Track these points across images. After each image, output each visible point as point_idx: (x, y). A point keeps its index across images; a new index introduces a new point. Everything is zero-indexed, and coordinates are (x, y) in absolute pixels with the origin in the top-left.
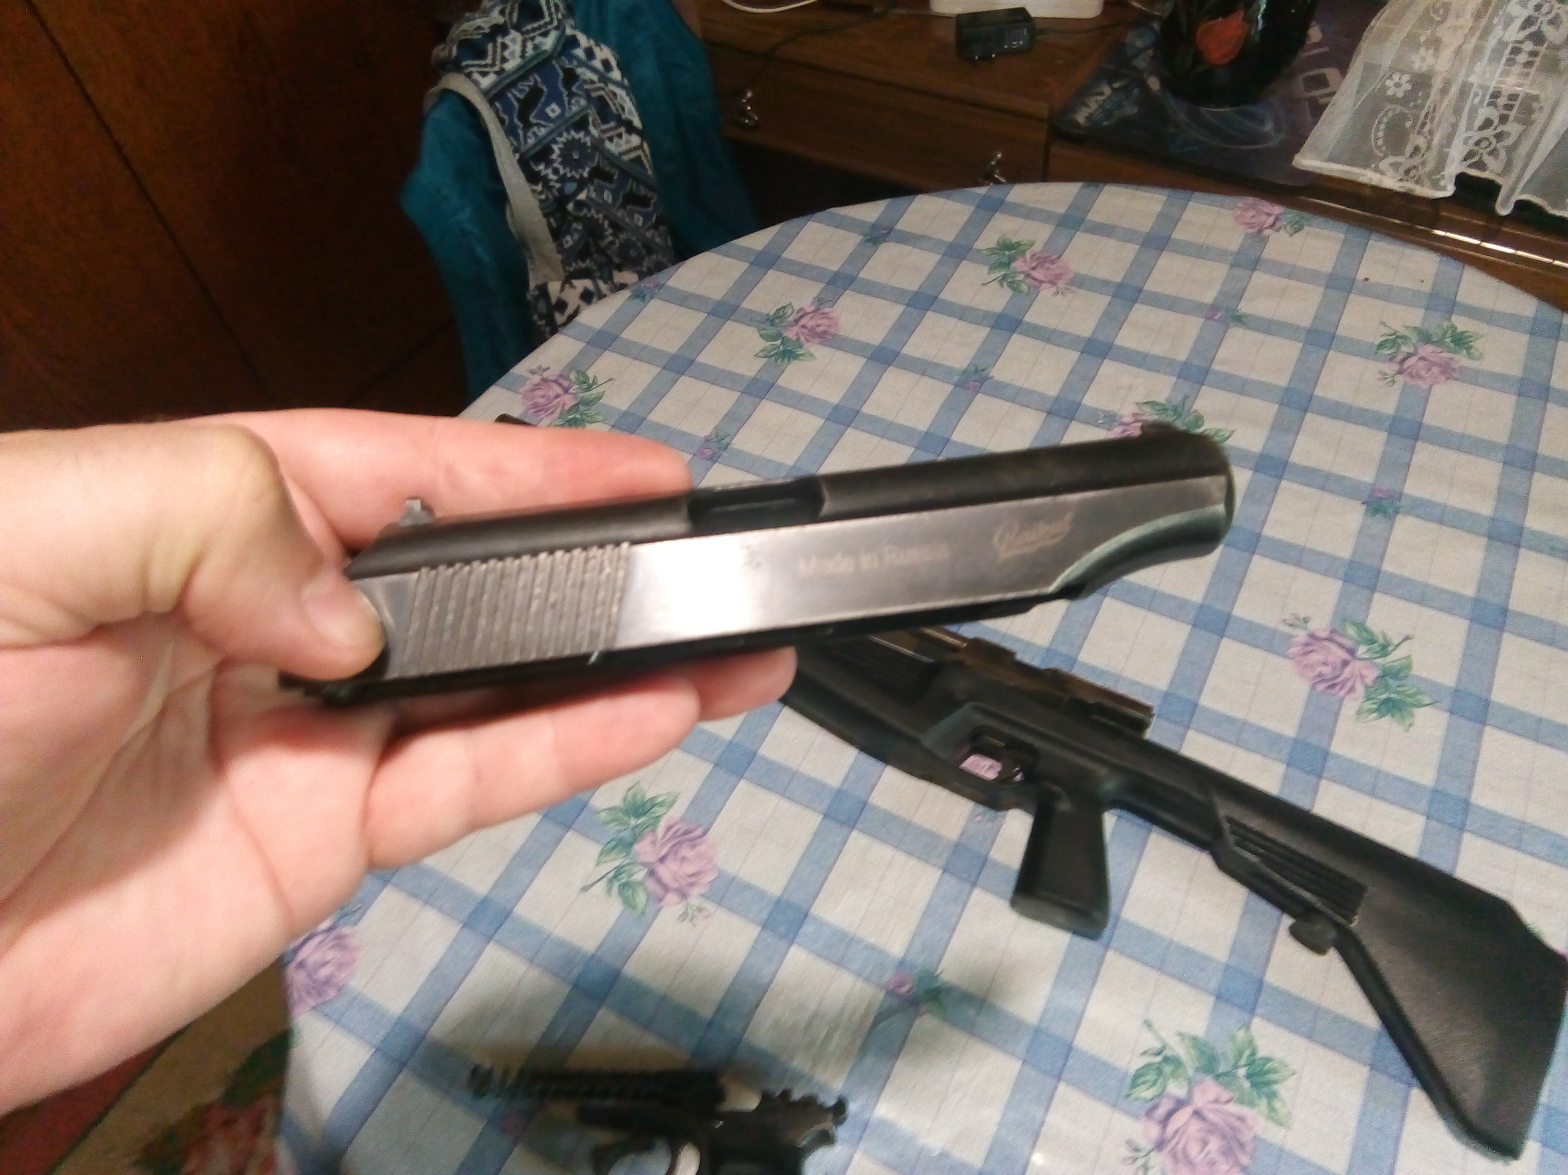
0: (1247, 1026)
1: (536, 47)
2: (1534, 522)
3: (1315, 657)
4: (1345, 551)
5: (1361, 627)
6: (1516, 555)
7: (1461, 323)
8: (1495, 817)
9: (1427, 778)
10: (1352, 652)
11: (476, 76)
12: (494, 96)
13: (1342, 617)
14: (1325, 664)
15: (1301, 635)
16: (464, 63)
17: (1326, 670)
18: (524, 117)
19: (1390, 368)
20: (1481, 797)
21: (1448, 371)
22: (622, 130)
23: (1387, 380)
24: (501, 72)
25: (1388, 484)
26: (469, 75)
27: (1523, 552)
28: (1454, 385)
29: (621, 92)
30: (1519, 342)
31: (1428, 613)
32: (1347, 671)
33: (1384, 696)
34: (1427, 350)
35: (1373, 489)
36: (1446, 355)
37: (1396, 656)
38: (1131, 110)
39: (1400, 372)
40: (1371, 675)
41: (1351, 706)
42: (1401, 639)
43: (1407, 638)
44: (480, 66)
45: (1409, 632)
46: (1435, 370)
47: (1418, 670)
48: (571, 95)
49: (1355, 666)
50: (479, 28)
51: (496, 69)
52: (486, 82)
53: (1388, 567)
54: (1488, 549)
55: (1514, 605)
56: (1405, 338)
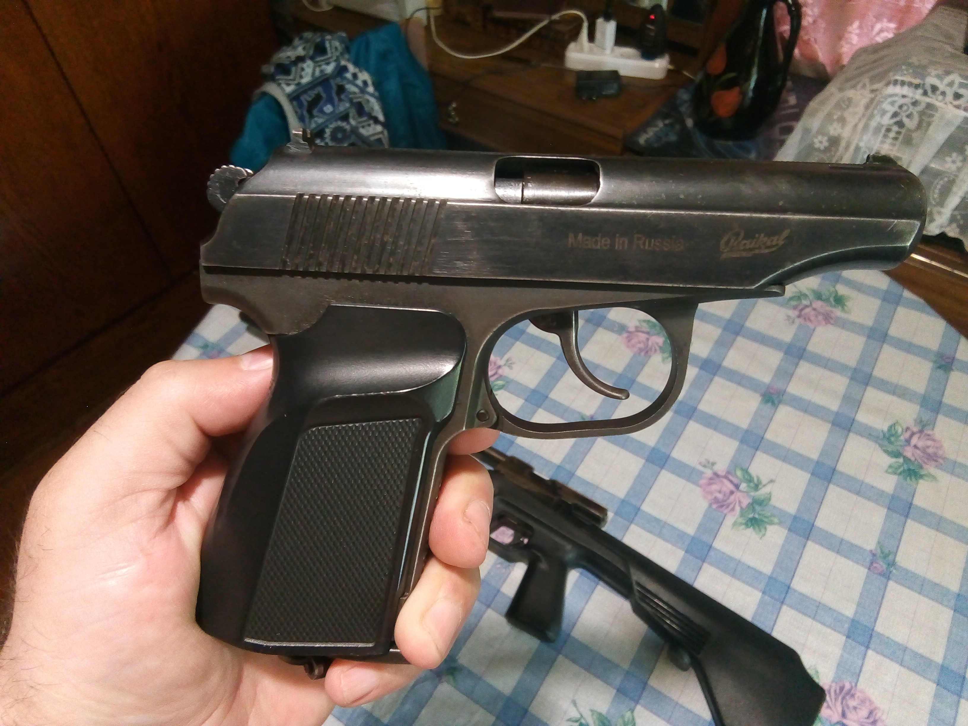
0: (632, 711)
1: (322, 71)
2: (862, 417)
3: (714, 487)
4: (744, 423)
5: (746, 471)
6: (847, 437)
7: (842, 290)
8: (804, 597)
9: (767, 569)
10: (737, 486)
11: (284, 86)
12: (294, 98)
13: (735, 464)
14: (720, 492)
15: (709, 473)
16: (277, 77)
17: (720, 496)
18: (310, 112)
19: (793, 313)
20: (798, 584)
21: (828, 318)
22: (371, 122)
23: (790, 320)
24: (299, 84)
25: (779, 385)
26: (279, 85)
27: (851, 435)
28: (830, 328)
29: (373, 100)
30: (874, 304)
31: (787, 467)
32: (732, 498)
33: (751, 516)
34: (818, 304)
35: (769, 387)
36: (829, 308)
37: (763, 492)
38: (673, 138)
39: (799, 316)
40: (746, 501)
41: (730, 520)
42: (768, 481)
43: (772, 481)
44: (286, 80)
45: (773, 477)
46: (820, 318)
47: (774, 502)
48: (340, 100)
49: (738, 495)
50: (289, 57)
51: (296, 82)
52: (289, 89)
53: (769, 436)
54: (830, 432)
55: (840, 467)
56: (805, 296)
